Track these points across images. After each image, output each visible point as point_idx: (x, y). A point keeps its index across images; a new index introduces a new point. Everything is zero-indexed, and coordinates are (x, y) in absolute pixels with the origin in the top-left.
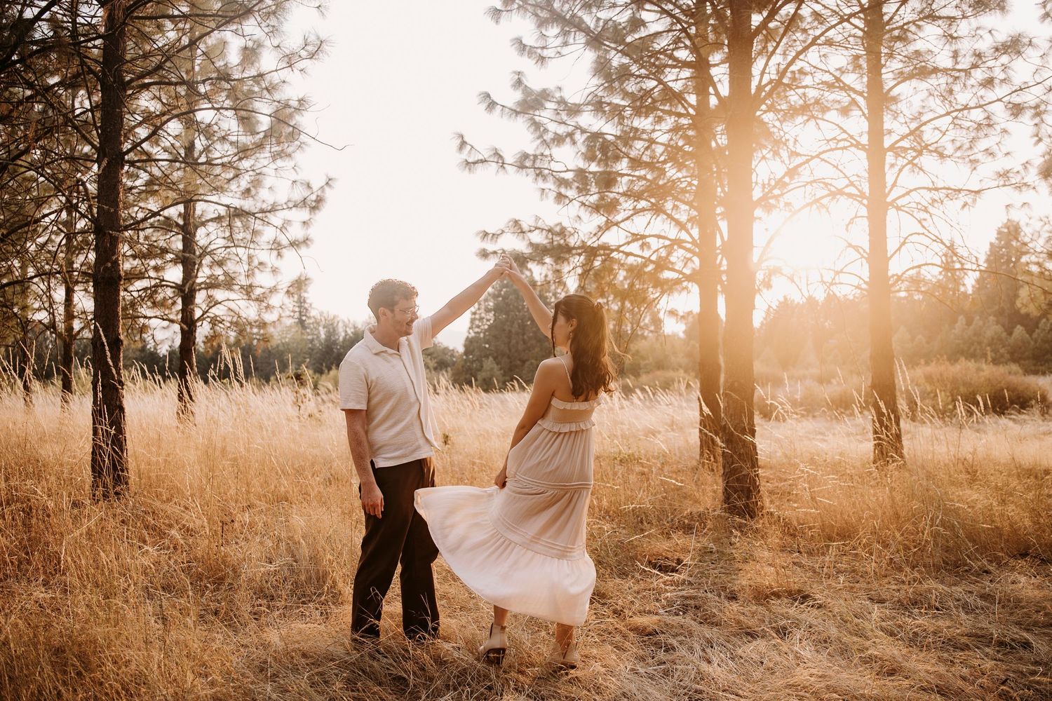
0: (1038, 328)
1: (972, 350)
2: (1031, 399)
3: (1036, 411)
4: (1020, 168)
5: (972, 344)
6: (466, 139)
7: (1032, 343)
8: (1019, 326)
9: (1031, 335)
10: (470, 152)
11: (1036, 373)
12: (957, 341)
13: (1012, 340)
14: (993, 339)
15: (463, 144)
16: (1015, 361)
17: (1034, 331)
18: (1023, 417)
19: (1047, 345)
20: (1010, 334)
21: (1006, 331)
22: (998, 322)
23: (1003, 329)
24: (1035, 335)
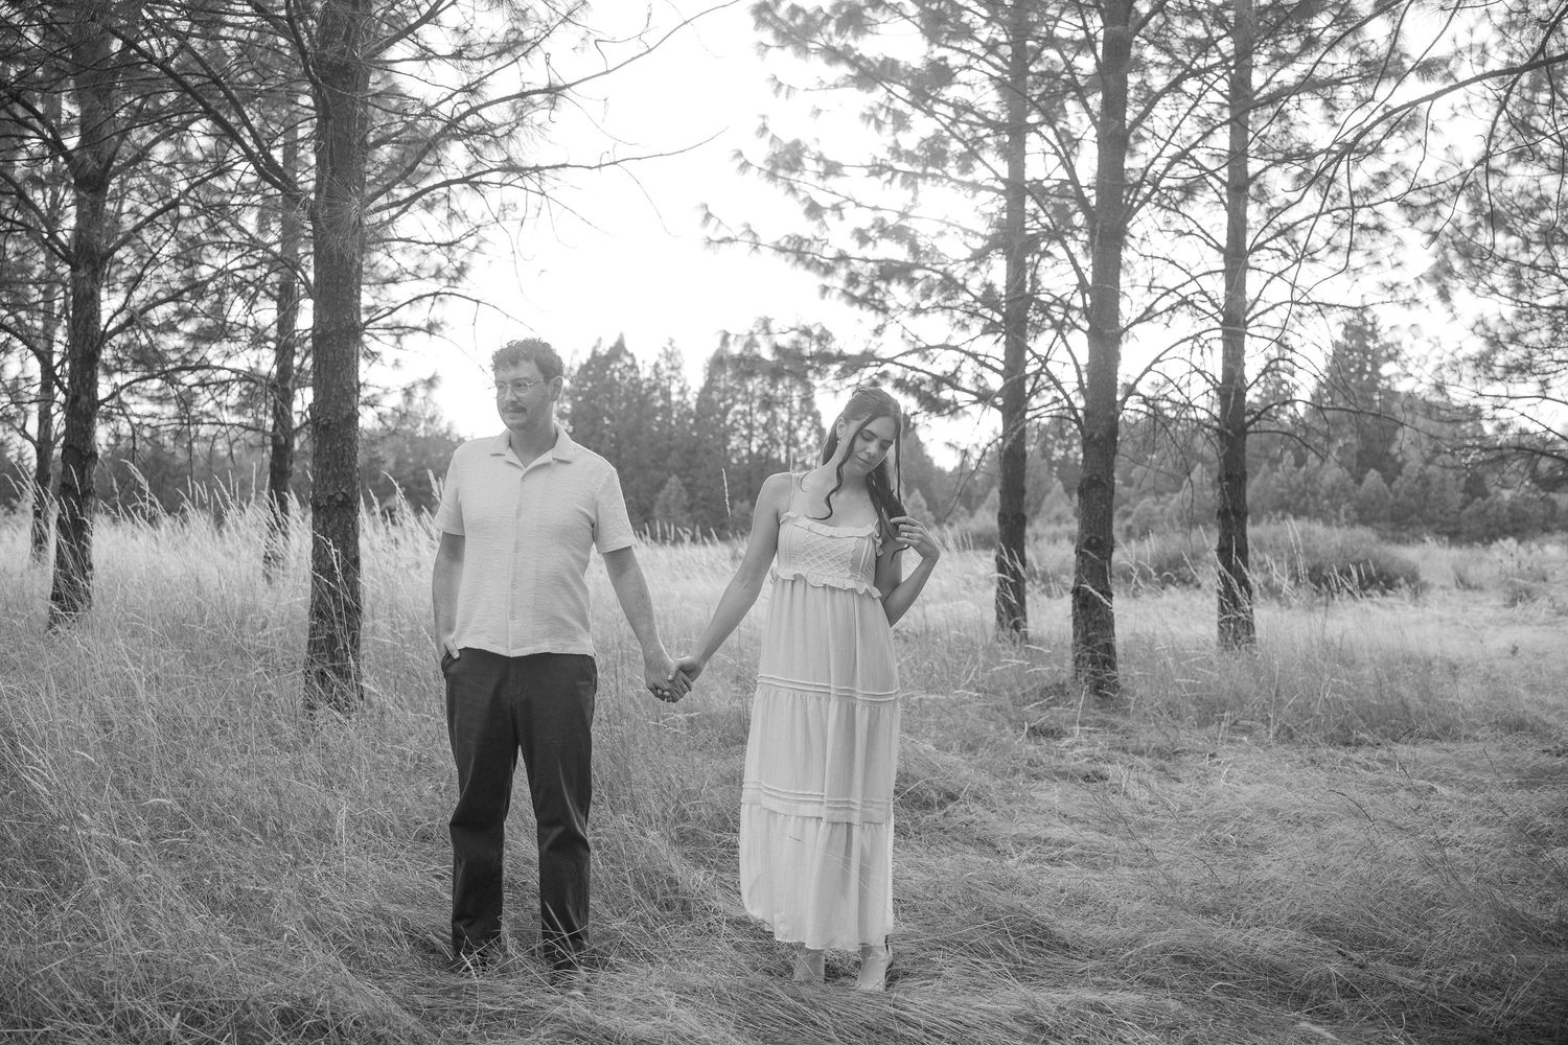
0: (1400, 473)
1: (1302, 503)
2: (1397, 577)
3: (1405, 592)
4: (1412, 282)
5: (1303, 494)
6: (711, 210)
7: (1391, 496)
8: (1372, 471)
9: (1390, 485)
10: (716, 229)
11: (1399, 541)
12: (1281, 490)
13: (1361, 491)
14: (1333, 488)
15: (708, 216)
16: (1366, 523)
17: (1394, 479)
18: (1390, 600)
19: (1412, 500)
20: (1359, 481)
21: (1353, 476)
22: (1341, 464)
23: (1347, 474)
24: (1395, 485)
